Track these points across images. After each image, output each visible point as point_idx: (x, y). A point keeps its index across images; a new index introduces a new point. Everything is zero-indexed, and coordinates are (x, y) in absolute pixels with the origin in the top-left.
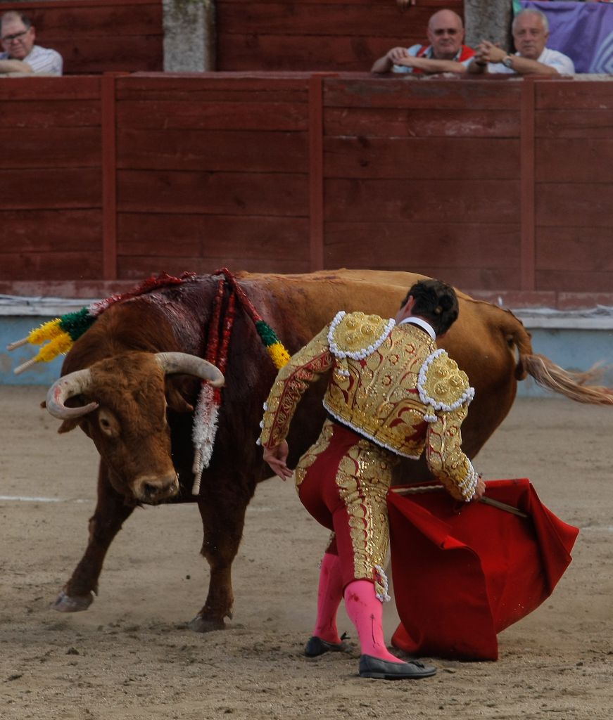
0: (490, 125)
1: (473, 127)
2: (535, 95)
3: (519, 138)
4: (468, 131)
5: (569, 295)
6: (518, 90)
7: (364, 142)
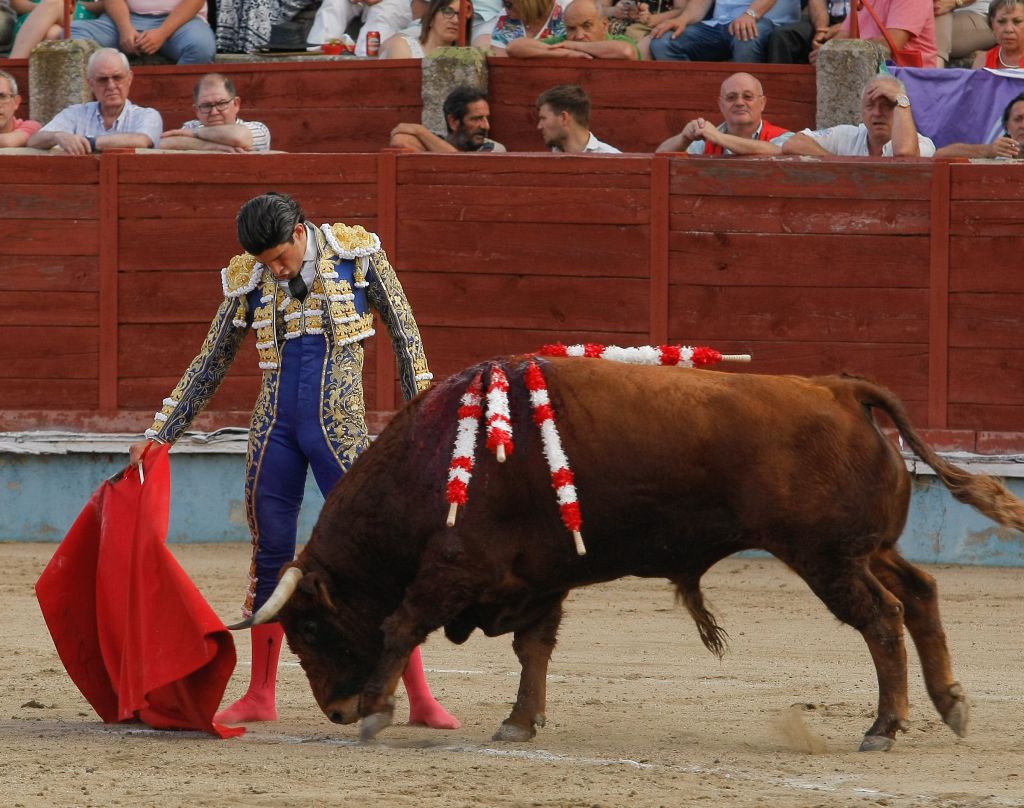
0: (890, 219)
1: (867, 222)
2: (951, 182)
3: (928, 235)
4: (860, 225)
5: (993, 435)
6: (928, 175)
7: (723, 239)
